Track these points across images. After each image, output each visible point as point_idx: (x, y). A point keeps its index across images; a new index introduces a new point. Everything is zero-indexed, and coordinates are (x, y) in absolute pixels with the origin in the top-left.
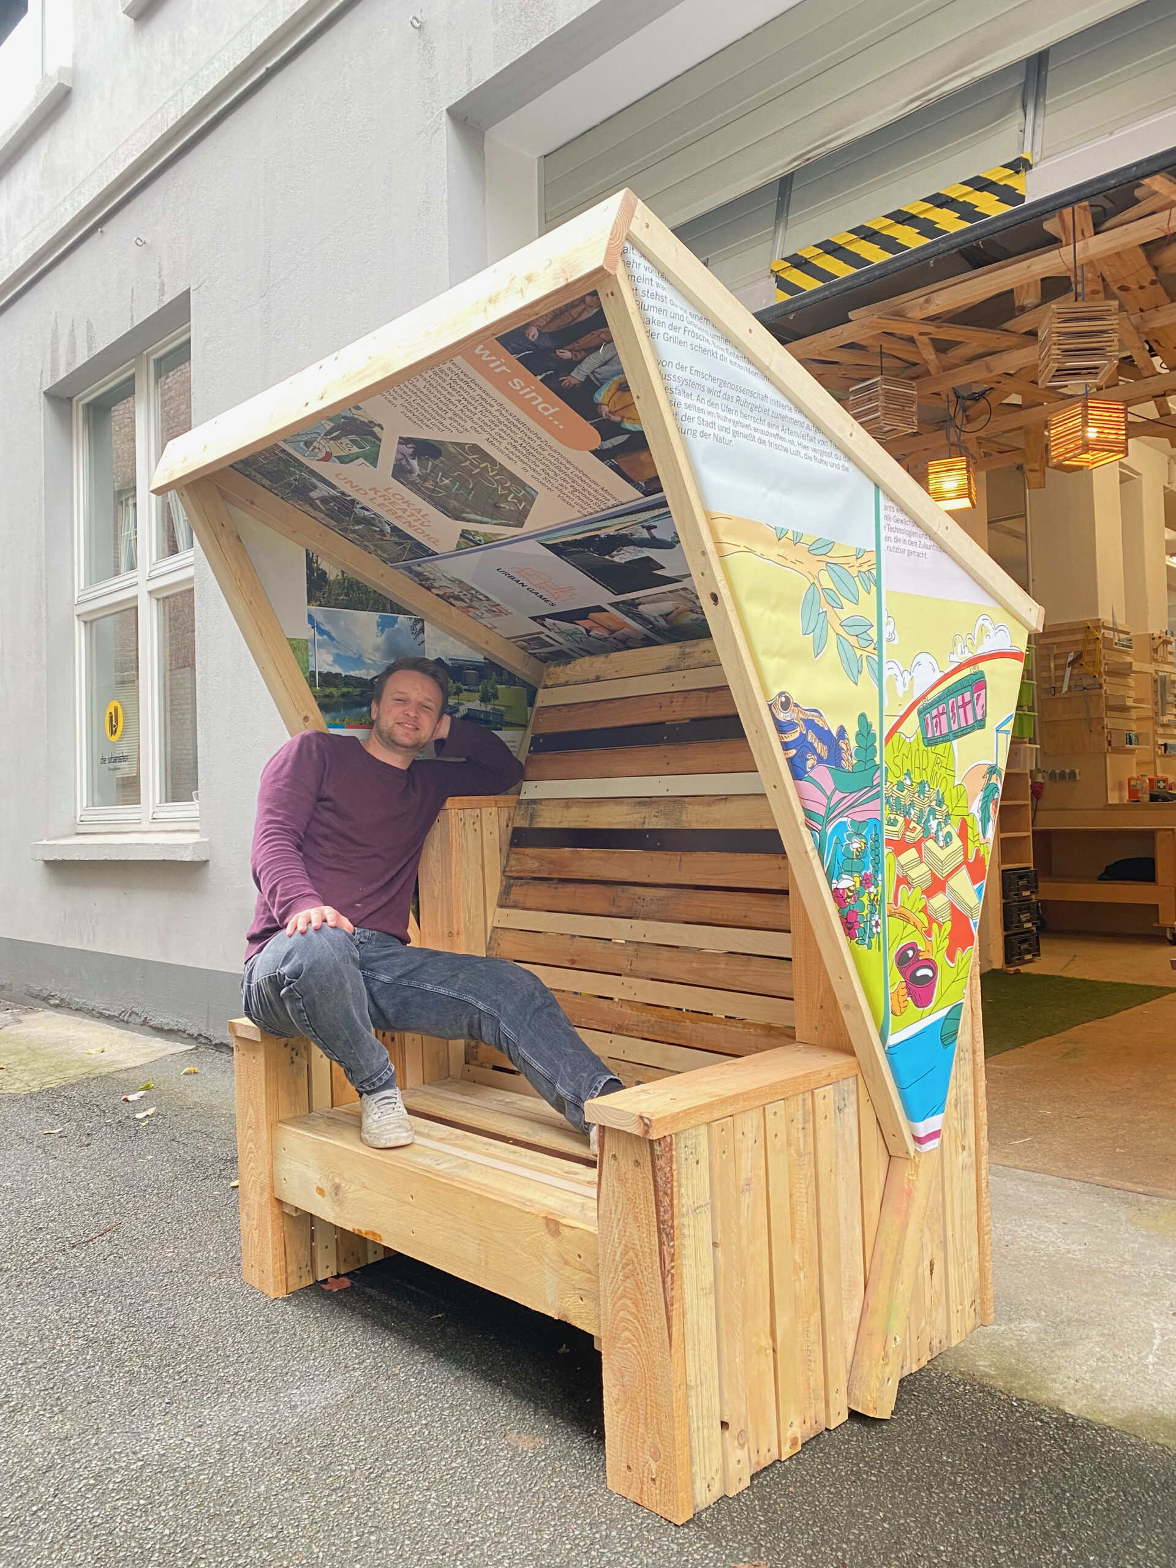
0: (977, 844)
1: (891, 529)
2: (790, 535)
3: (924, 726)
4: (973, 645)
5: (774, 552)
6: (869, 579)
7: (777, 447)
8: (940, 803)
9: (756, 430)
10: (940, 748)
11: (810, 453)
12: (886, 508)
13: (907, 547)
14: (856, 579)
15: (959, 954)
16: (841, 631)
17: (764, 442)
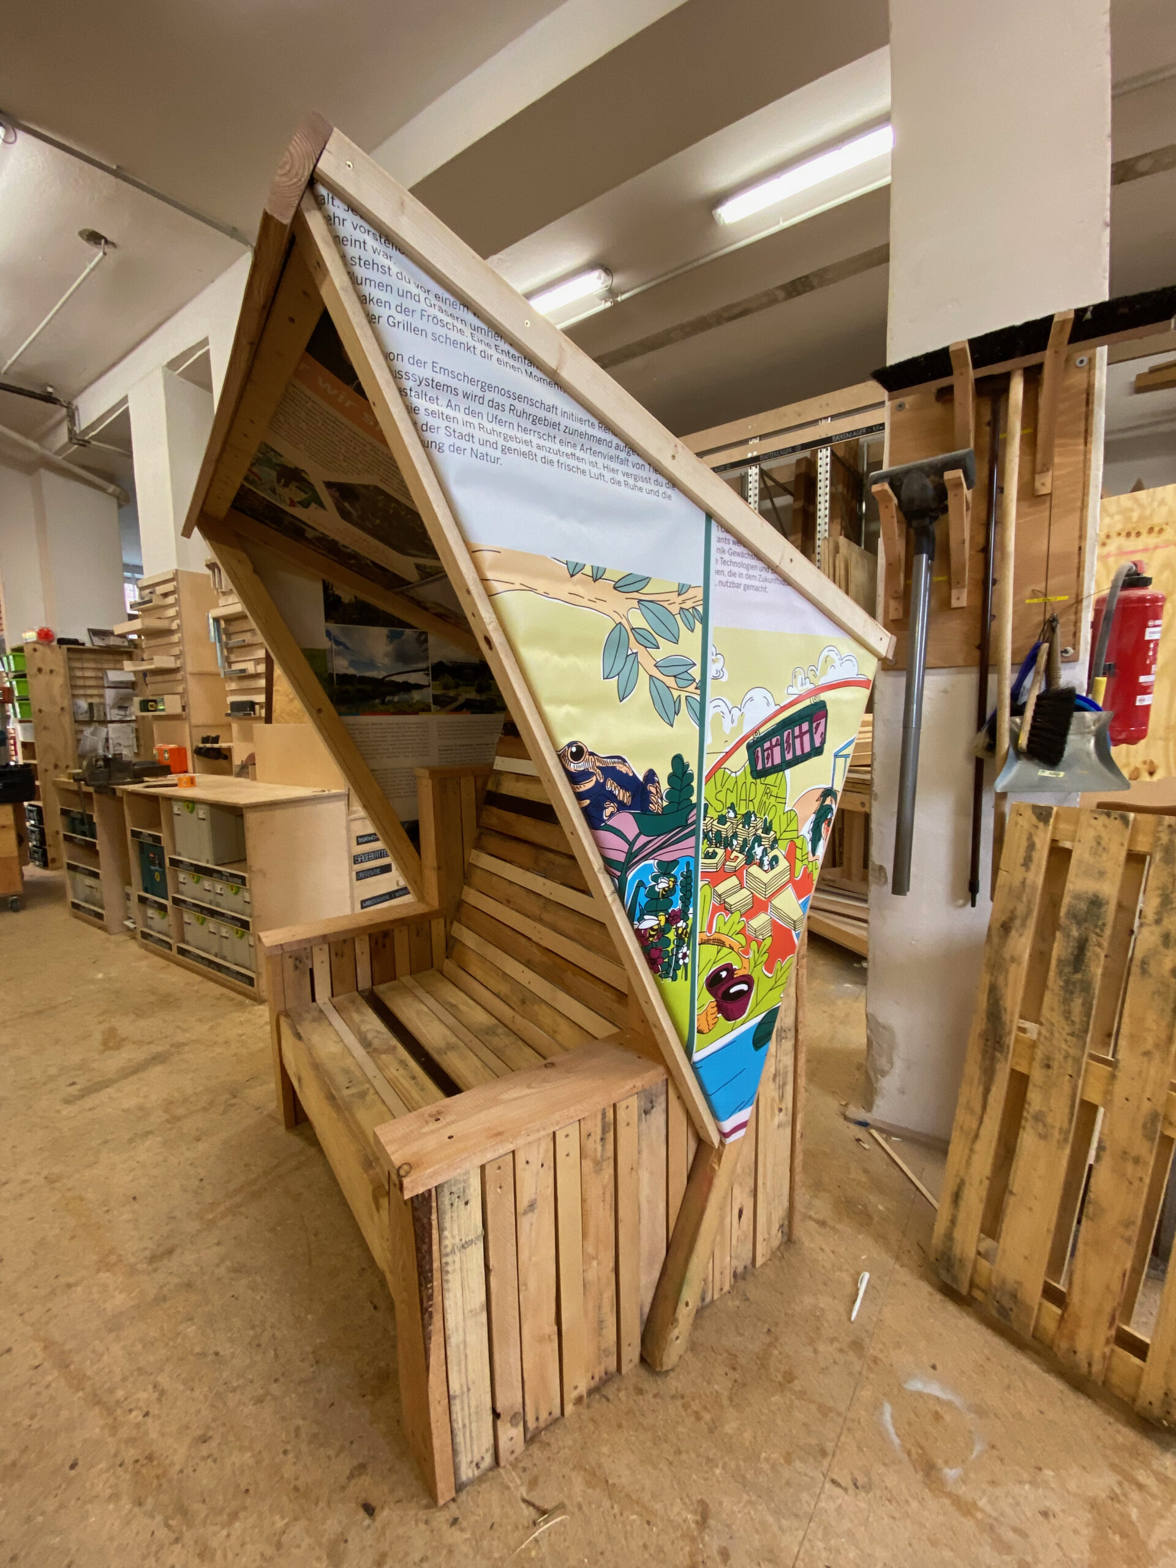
0: (805, 862)
1: (724, 562)
2: (588, 570)
3: (753, 759)
4: (815, 676)
5: (565, 589)
6: (694, 616)
7: (570, 468)
8: (767, 829)
9: (539, 447)
10: (770, 779)
11: (620, 477)
12: (719, 540)
13: (744, 581)
14: (678, 617)
15: (778, 965)
16: (656, 673)
17: (551, 462)
